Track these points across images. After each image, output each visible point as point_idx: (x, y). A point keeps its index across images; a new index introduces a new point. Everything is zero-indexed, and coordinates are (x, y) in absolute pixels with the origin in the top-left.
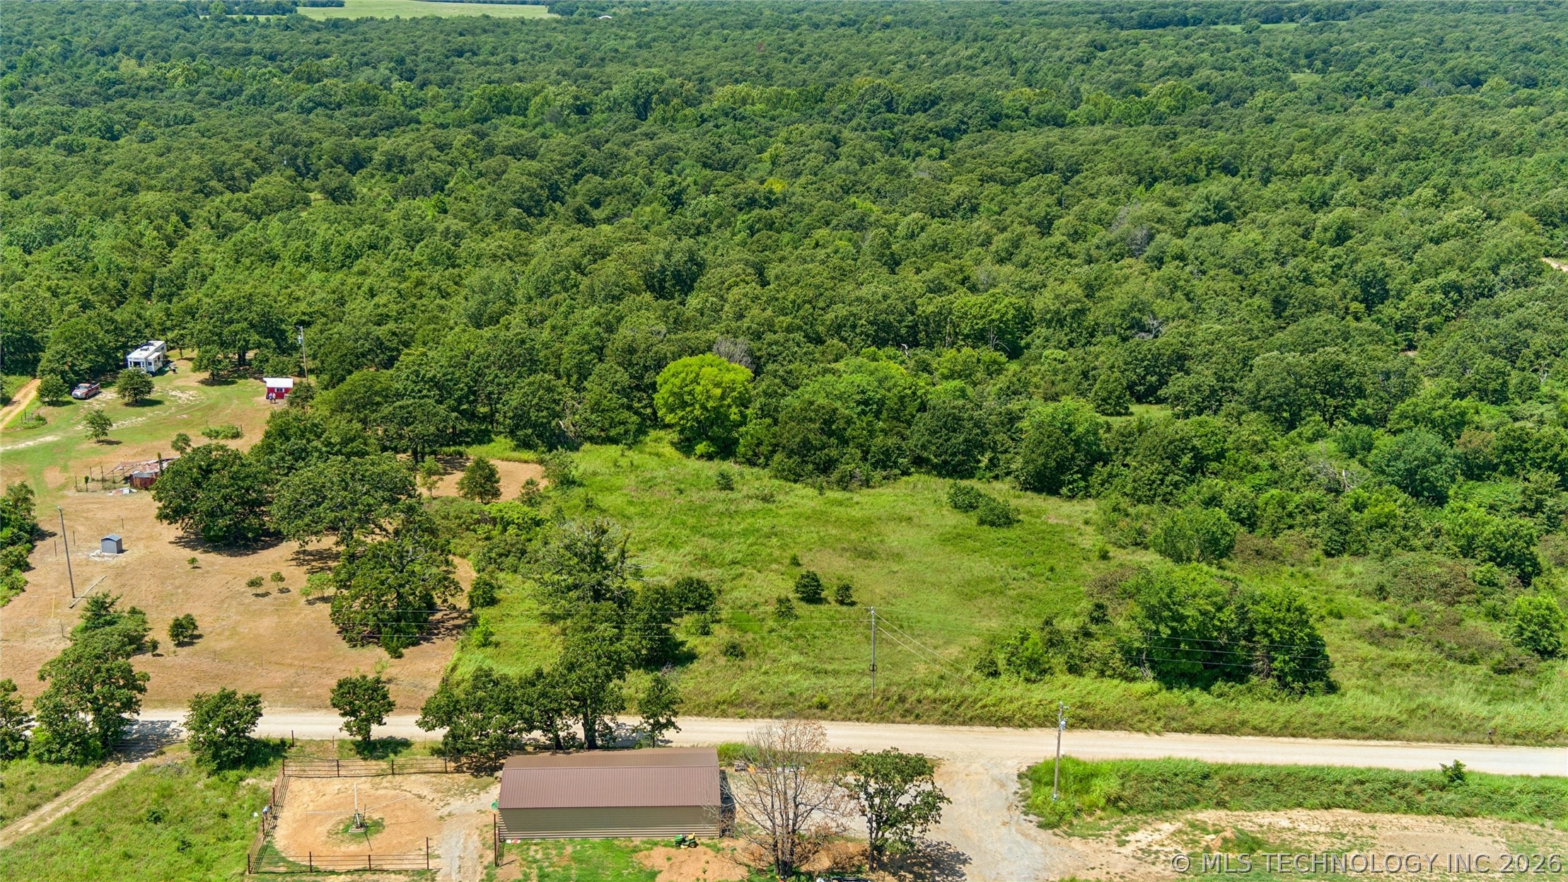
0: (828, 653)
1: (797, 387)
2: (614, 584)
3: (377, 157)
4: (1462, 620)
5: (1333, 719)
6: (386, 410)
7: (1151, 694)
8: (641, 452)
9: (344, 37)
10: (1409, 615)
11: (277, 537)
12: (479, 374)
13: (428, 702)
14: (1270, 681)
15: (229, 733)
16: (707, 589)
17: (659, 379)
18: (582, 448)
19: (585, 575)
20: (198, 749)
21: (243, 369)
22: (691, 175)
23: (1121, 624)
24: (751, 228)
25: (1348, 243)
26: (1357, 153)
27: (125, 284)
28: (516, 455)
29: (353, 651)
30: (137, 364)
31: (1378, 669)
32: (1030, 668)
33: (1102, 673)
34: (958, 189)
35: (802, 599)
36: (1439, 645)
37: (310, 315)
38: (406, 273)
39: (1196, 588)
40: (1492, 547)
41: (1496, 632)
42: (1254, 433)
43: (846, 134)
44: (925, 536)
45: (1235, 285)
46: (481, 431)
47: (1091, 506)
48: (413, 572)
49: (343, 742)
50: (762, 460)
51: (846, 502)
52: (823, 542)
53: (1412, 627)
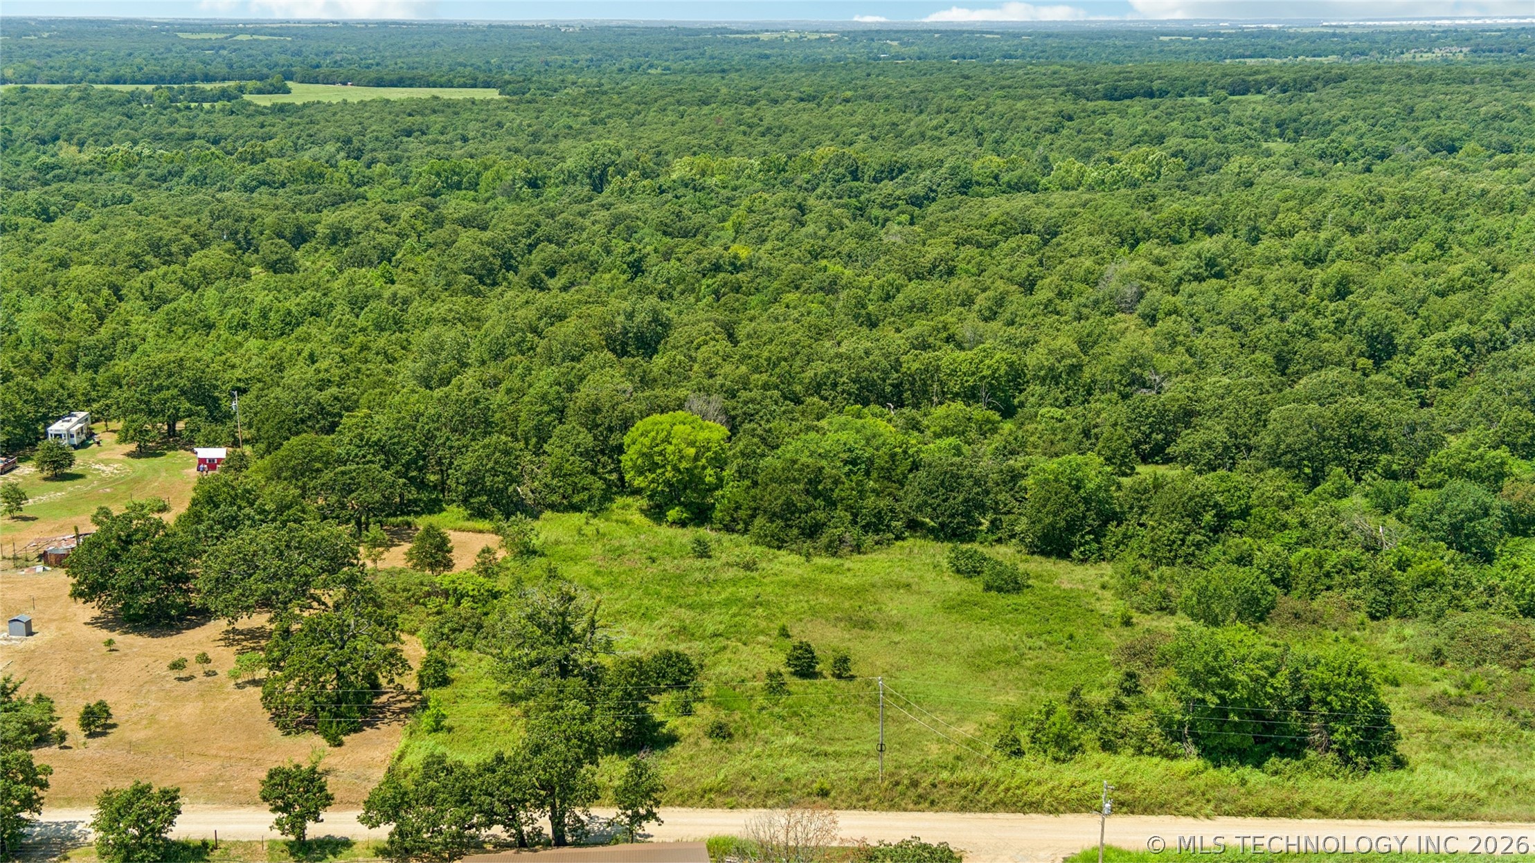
0: (827, 733)
1: (778, 447)
2: (583, 659)
3: (321, 230)
5: (1405, 796)
6: (327, 475)
7: (1196, 773)
8: (607, 520)
9: (289, 119)
10: (1473, 680)
11: (203, 615)
12: (430, 437)
13: (372, 795)
14: (1330, 755)
15: (143, 835)
16: (688, 663)
17: (627, 440)
18: (543, 516)
19: (550, 649)
20: (107, 854)
21: (173, 440)
22: (650, 241)
23: (1157, 694)
24: (716, 293)
25: (1350, 297)
26: (1346, 212)
27: (50, 356)
28: (470, 524)
29: (287, 739)
30: (58, 436)
31: (1447, 741)
32: (1058, 745)
33: (1140, 751)
34: (934, 251)
35: (795, 674)
36: (1511, 713)
37: (246, 381)
38: (350, 340)
39: (1243, 651)
42: (1279, 488)
43: (811, 201)
44: (927, 603)
45: (1235, 342)
46: (431, 500)
47: (1107, 568)
48: (355, 648)
49: (273, 844)
50: (741, 526)
51: (836, 569)
52: (814, 612)
53: (1479, 693)
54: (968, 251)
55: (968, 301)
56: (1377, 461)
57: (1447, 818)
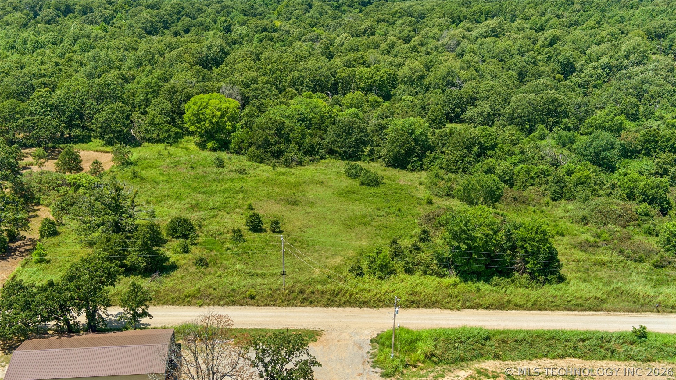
0: (261, 263)
1: (265, 112)
3: (78, 8)
4: (632, 236)
5: (563, 298)
7: (454, 285)
8: (177, 147)
10: (602, 233)
14: (525, 275)
16: (191, 224)
17: (187, 107)
18: (143, 145)
22: (237, 19)
23: (438, 241)
24: (260, 41)
25: (555, 46)
26: (556, 8)
28: (103, 148)
31: (587, 266)
32: (382, 271)
33: (425, 273)
34: (367, 23)
35: (250, 230)
36: (621, 252)
39: (481, 220)
40: (644, 193)
41: (652, 243)
42: (512, 135)
44: (329, 192)
45: (499, 66)
46: (85, 136)
47: (424, 174)
50: (243, 151)
51: (287, 174)
52: (269, 196)
53: (605, 241)
54: (382, 24)
55: (377, 46)
56: (561, 122)
57: (585, 310)
